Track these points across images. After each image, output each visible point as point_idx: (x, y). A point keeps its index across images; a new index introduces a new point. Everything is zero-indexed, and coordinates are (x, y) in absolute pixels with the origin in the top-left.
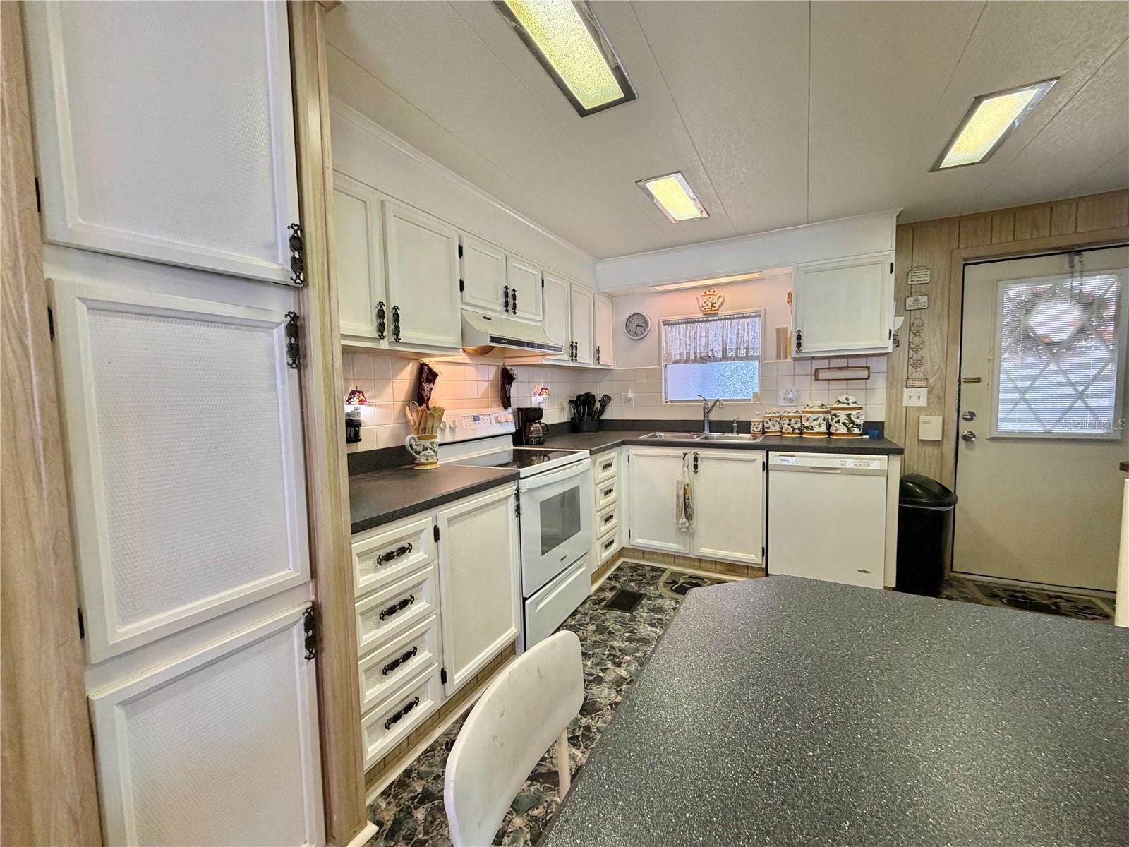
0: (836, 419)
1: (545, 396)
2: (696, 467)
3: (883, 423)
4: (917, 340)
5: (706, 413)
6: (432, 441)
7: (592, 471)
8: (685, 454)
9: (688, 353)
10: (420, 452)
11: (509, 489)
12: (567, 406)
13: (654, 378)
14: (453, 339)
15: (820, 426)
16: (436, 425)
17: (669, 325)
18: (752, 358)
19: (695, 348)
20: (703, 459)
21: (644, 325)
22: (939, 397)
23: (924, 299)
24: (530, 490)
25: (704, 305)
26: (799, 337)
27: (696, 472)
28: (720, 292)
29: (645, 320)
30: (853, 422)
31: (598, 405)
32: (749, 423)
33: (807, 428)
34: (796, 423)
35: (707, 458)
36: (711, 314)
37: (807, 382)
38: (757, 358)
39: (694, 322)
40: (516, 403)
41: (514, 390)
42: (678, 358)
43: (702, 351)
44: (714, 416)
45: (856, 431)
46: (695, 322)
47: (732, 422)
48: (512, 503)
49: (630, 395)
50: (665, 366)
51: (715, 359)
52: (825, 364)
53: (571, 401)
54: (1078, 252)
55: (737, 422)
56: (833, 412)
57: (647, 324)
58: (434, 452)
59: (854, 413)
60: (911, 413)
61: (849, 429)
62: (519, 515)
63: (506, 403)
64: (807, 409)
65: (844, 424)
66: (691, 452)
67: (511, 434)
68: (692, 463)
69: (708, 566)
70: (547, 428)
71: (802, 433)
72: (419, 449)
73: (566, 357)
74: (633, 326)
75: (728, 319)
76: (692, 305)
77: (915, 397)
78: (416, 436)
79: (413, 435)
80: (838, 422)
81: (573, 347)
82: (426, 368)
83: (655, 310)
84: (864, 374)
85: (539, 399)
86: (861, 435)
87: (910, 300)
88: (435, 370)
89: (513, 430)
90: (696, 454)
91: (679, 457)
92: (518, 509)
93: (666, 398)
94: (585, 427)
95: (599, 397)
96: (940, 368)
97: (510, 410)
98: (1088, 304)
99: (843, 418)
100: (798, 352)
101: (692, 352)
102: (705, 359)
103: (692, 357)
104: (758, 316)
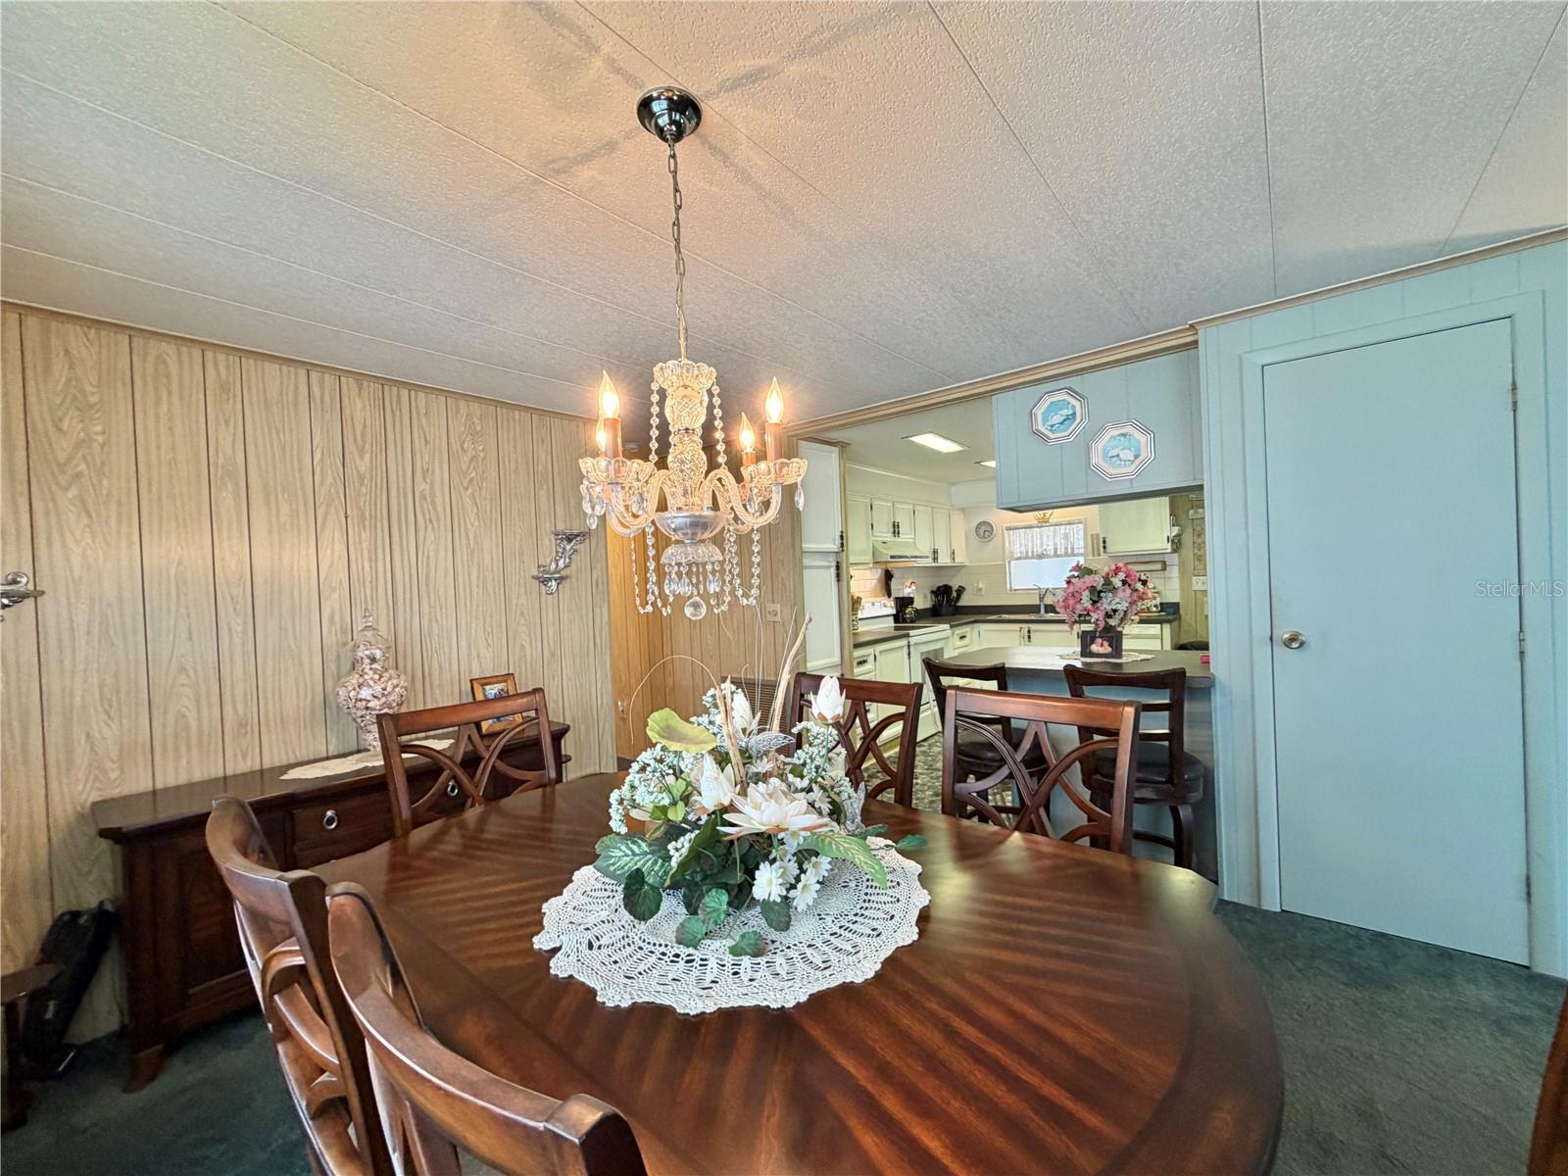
1: (913, 587)
2: (1029, 637)
3: (1178, 604)
4: (1199, 541)
5: (1041, 599)
7: (951, 639)
8: (1021, 629)
9: (1027, 552)
11: (903, 642)
12: (929, 595)
13: (1000, 571)
14: (868, 558)
17: (1011, 530)
18: (1078, 555)
19: (1033, 547)
20: (1035, 631)
21: (990, 530)
23: (1201, 511)
24: (915, 644)
26: (1104, 542)
27: (1029, 641)
31: (954, 594)
35: (1037, 631)
36: (1043, 522)
38: (1082, 555)
39: (1030, 527)
40: (895, 594)
41: (894, 584)
42: (1019, 555)
43: (1038, 550)
44: (1048, 601)
45: (1154, 609)
48: (906, 649)
49: (981, 586)
50: (1009, 562)
51: (1048, 556)
53: (932, 592)
57: (992, 527)
60: (1198, 596)
62: (909, 658)
63: (889, 595)
66: (1025, 626)
67: (892, 615)
68: (1026, 634)
70: (917, 611)
73: (930, 560)
74: (981, 532)
75: (1057, 525)
77: (1201, 583)
81: (935, 552)
84: (1159, 566)
85: (909, 590)
86: (1160, 612)
87: (1191, 512)
89: (894, 612)
90: (1029, 628)
91: (1015, 631)
92: (909, 654)
93: (1011, 587)
94: (944, 610)
95: (955, 588)
97: (892, 598)
100: (1105, 552)
101: (1030, 551)
102: (1041, 556)
103: (1030, 554)
104: (1081, 523)
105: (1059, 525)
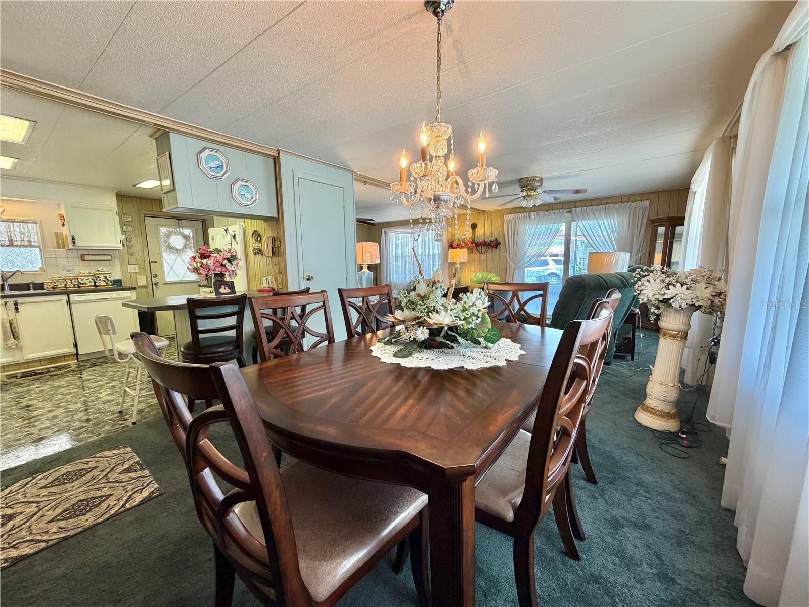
0: (99, 279)
2: (17, 309)
3: (121, 280)
4: (130, 244)
5: (5, 280)
8: (6, 302)
15: (90, 282)
18: (35, 247)
20: (21, 303)
22: (143, 268)
23: (130, 228)
26: (73, 239)
27: (17, 312)
30: (108, 280)
32: (43, 284)
33: (83, 284)
34: (75, 282)
35: (26, 303)
37: (78, 261)
38: (39, 247)
44: (12, 282)
45: (110, 284)
47: (29, 284)
52: (86, 252)
54: (180, 220)
55: (33, 284)
56: (96, 276)
59: (109, 275)
60: (133, 275)
61: (106, 283)
64: (81, 275)
65: (103, 281)
66: (10, 300)
68: (13, 306)
69: (35, 364)
71: (79, 287)
77: (133, 269)
80: (100, 280)
84: (109, 258)
86: (111, 285)
87: (124, 227)
90: (16, 301)
96: (141, 257)
98: (186, 237)
99: (102, 278)
100: (73, 246)
104: (35, 223)
105: (11, 222)
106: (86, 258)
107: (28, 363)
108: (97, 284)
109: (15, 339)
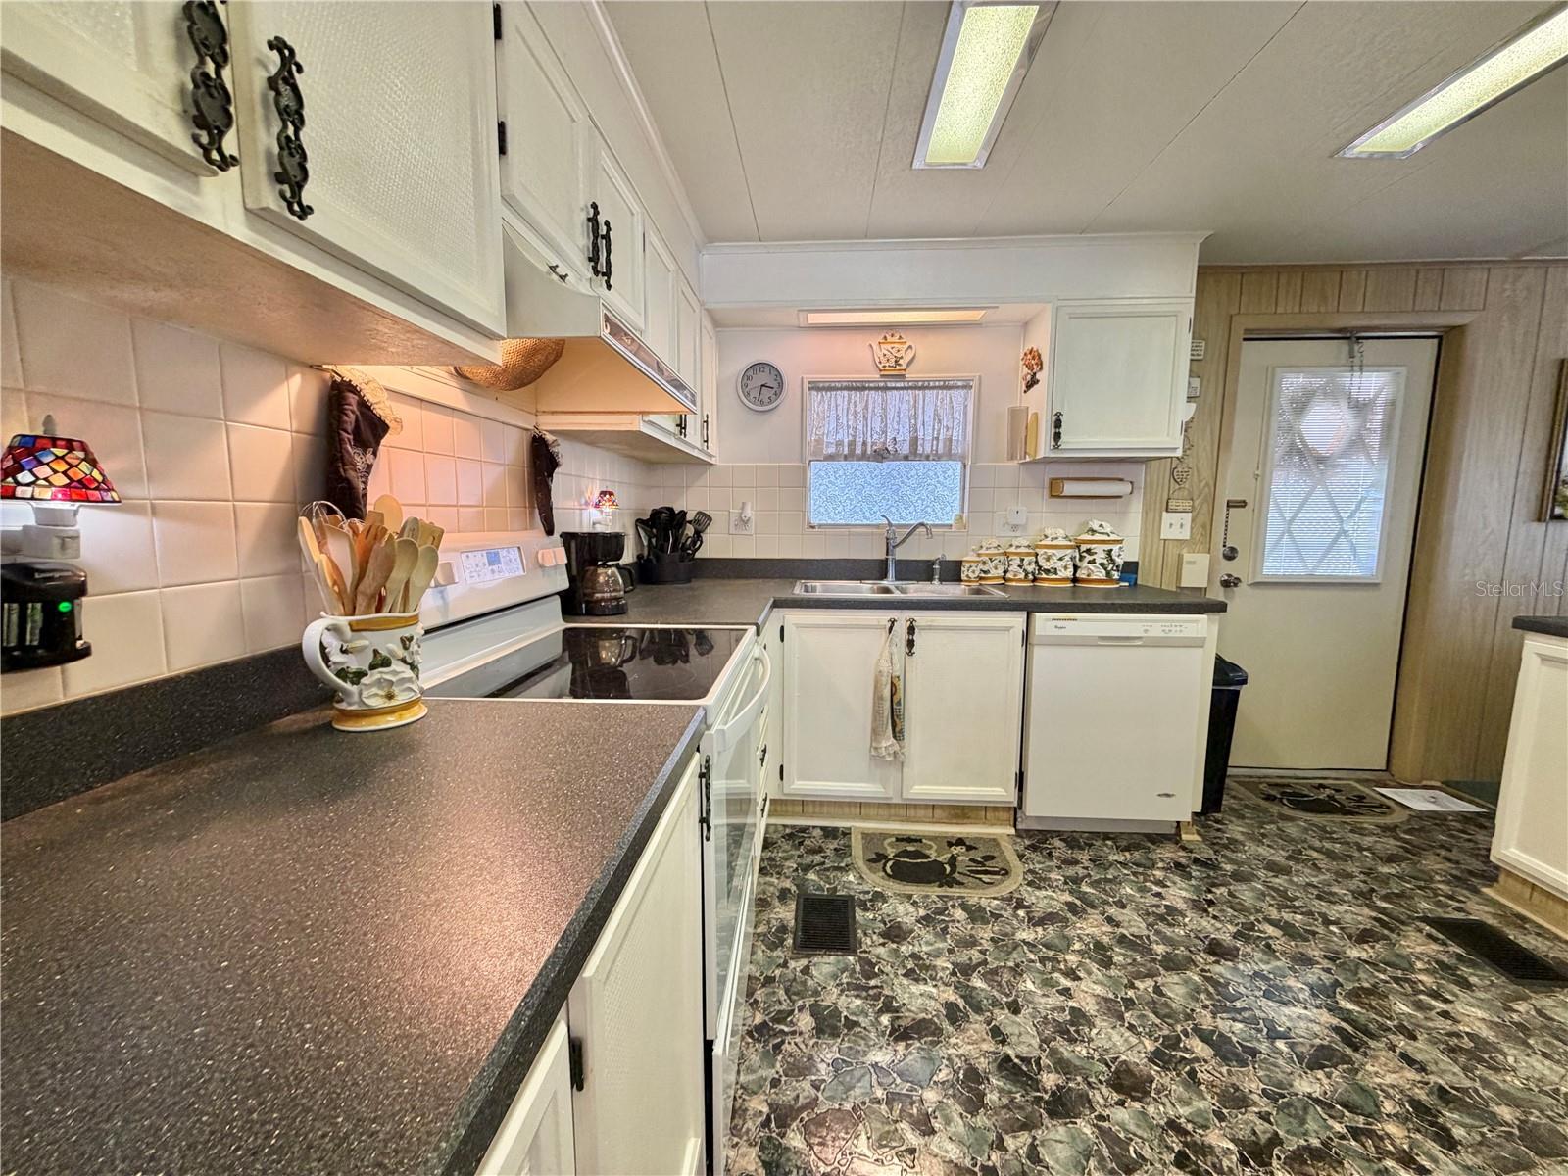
1: (608, 507)
2: (911, 644)
3: (1135, 564)
5: (890, 548)
6: (406, 632)
8: (893, 622)
9: (852, 444)
10: (359, 675)
12: (641, 530)
13: (799, 483)
14: (481, 297)
15: (1066, 568)
16: (417, 580)
17: (819, 389)
18: (955, 457)
19: (865, 434)
20: (923, 629)
21: (774, 384)
22: (1204, 527)
23: (1195, 383)
25: (884, 360)
26: (1058, 424)
27: (910, 653)
28: (910, 339)
29: (779, 375)
30: (1113, 562)
32: (959, 564)
33: (1047, 572)
34: (1029, 564)
35: (930, 628)
36: (893, 379)
37: (1041, 502)
39: (861, 387)
40: (561, 521)
41: (557, 489)
42: (832, 450)
43: (875, 440)
44: (901, 554)
45: (1115, 575)
46: (864, 389)
47: (932, 563)
50: (811, 464)
51: (896, 457)
52: (1067, 471)
53: (643, 523)
54: (1359, 340)
55: (940, 562)
56: (1084, 547)
57: (781, 385)
58: (413, 667)
59: (1116, 548)
60: (1172, 551)
61: (1108, 574)
63: (547, 520)
64: (1047, 542)
65: (1102, 565)
66: (902, 617)
67: (558, 593)
68: (905, 636)
69: (921, 813)
72: (353, 664)
73: (674, 426)
74: (756, 386)
75: (920, 388)
76: (859, 358)
77: (1176, 526)
78: (343, 621)
79: (328, 620)
80: (1092, 562)
81: (688, 404)
82: (352, 398)
83: (796, 359)
84: (1120, 488)
85: (596, 511)
86: (1120, 581)
88: (379, 410)
89: (566, 585)
90: (913, 621)
91: (883, 627)
93: (815, 521)
94: (669, 572)
95: (690, 515)
96: (1207, 484)
97: (554, 536)
99: (1100, 556)
100: (1056, 447)
101: (859, 441)
102: (881, 455)
103: (859, 451)
104: (967, 387)
105: (923, 388)
106: (1070, 488)
107: (909, 809)
108: (1081, 574)
109: (895, 737)
